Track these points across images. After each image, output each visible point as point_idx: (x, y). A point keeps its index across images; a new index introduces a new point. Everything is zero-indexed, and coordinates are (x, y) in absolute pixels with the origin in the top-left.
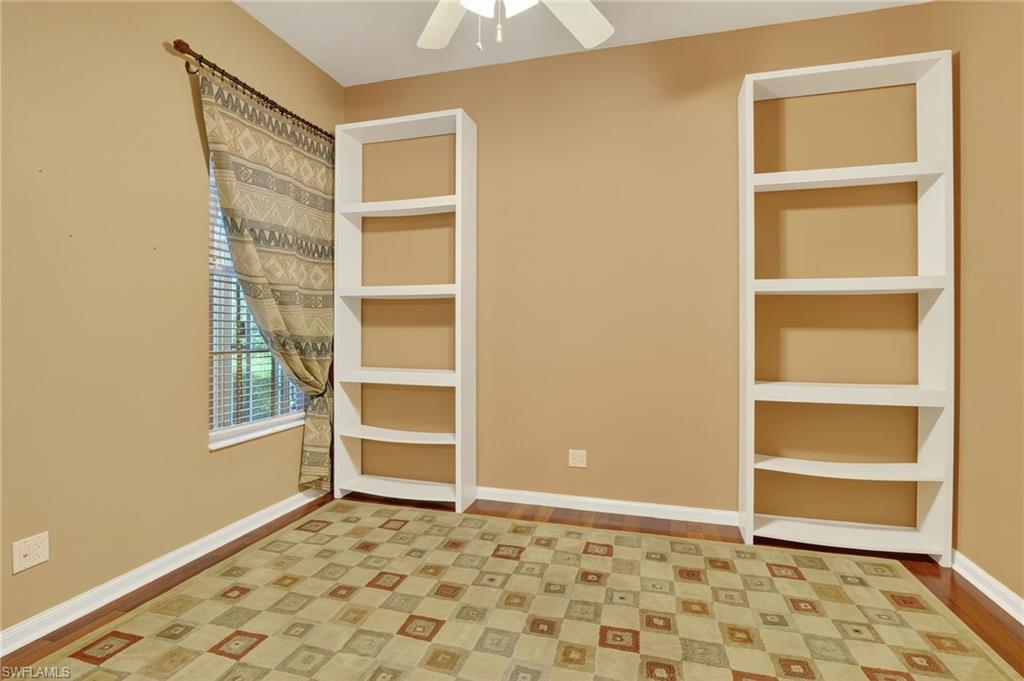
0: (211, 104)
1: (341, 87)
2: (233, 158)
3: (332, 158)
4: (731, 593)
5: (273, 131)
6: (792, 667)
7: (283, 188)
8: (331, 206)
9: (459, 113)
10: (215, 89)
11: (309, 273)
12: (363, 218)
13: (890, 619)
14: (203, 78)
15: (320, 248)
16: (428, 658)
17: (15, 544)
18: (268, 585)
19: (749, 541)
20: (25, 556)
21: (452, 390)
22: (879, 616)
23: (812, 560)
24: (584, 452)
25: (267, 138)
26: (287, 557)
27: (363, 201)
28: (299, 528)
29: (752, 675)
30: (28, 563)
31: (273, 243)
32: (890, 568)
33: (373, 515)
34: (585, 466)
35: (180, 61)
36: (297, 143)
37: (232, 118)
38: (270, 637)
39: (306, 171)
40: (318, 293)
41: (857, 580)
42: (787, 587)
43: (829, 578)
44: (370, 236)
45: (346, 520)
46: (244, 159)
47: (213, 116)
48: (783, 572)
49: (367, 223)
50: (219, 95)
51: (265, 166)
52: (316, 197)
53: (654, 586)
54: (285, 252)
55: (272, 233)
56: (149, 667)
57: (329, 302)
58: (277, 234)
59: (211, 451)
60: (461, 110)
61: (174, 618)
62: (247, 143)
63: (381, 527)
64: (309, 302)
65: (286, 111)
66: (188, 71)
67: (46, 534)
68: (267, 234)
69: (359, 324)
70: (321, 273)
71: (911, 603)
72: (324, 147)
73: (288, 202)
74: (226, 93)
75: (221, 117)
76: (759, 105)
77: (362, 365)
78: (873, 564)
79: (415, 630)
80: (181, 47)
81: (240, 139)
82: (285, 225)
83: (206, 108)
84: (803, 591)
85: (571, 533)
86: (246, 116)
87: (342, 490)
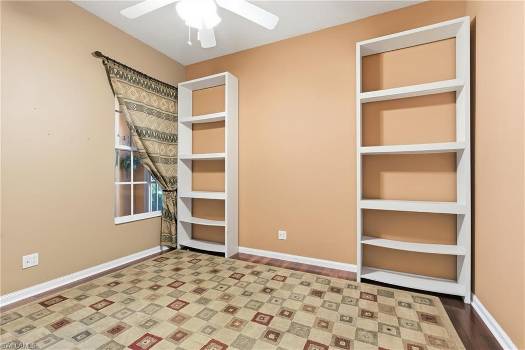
0: (113, 77)
1: (182, 65)
2: (125, 100)
3: (176, 97)
4: (331, 304)
5: (146, 87)
6: (341, 342)
7: (150, 112)
8: (175, 119)
9: (226, 74)
10: (116, 71)
11: (166, 149)
12: (193, 124)
13: (412, 326)
14: (110, 67)
15: (172, 138)
16: (172, 318)
17: (23, 257)
18: (127, 282)
19: (359, 280)
20: (28, 262)
21: (224, 201)
22: (407, 324)
23: (387, 292)
24: (285, 232)
25: (142, 90)
26: (143, 272)
27: (193, 116)
28: (155, 260)
29: (317, 343)
30: (29, 265)
31: (147, 136)
32: (430, 301)
33: (188, 257)
34: (285, 239)
35: (100, 60)
36: (158, 92)
37: (124, 83)
38: (116, 303)
39: (163, 105)
40: (171, 157)
41: (407, 305)
42: (364, 304)
43: (390, 302)
44: (196, 132)
45: (176, 258)
46: (132, 100)
47: (115, 83)
48: (367, 297)
49: (194, 126)
50: (118, 73)
51: (142, 103)
52: (169, 115)
53: (295, 297)
54: (152, 139)
55: (147, 131)
56: (64, 310)
57: (175, 161)
58: (149, 132)
59: (116, 225)
60: (227, 72)
61: (84, 292)
62: (133, 93)
63: (189, 262)
64: (166, 161)
65: (152, 78)
66: (104, 64)
67: (37, 254)
68: (144, 132)
69: (191, 172)
70: (173, 149)
71: (431, 319)
72: (173, 93)
73: (153, 118)
74: (121, 73)
75: (118, 83)
76: (364, 58)
77: (192, 190)
78: (421, 298)
79: (175, 306)
80: (98, 54)
81: (129, 92)
82: (152, 128)
83: (112, 79)
84: (372, 307)
85: (270, 270)
86: (132, 81)
87: (180, 245)
